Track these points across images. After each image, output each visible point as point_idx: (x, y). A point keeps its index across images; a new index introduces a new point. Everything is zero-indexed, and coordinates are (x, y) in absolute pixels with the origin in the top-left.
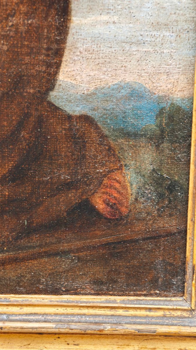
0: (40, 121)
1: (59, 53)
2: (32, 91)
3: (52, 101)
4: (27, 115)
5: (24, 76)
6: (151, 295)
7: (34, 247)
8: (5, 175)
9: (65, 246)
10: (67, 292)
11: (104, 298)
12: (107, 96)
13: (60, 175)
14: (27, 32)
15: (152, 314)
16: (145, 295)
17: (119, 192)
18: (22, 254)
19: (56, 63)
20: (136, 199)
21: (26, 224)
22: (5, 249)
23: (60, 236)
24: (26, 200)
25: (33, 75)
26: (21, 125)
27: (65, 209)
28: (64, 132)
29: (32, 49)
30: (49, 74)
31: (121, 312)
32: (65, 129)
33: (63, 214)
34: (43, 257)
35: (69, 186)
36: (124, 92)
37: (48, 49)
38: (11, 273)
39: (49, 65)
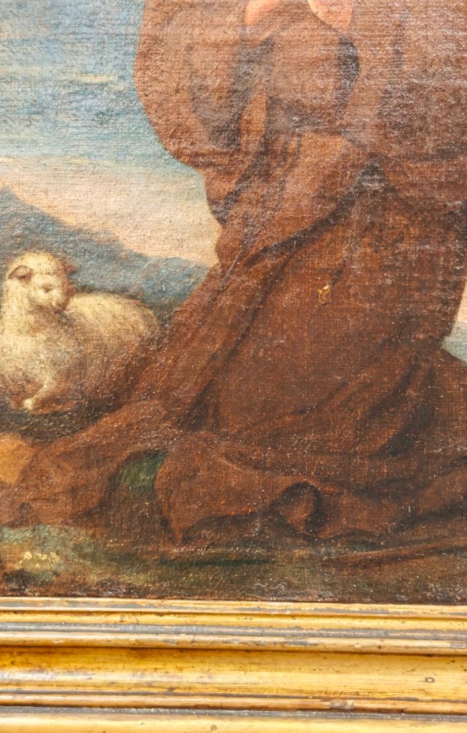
0: (431, 376)
2: (421, 336)
3: (448, 349)
4: (415, 368)
5: (412, 317)
7: (420, 542)
8: (384, 446)
9: (461, 541)
13: (456, 446)
14: (419, 261)
18: (405, 551)
19: (454, 300)
21: (410, 511)
22: (382, 543)
23: (454, 528)
24: (410, 479)
25: (424, 317)
27: (462, 491)
28: (462, 389)
29: (423, 282)
30: (445, 314)
33: (459, 497)
34: (431, 554)
37: (445, 282)
38: (390, 576)
39: (446, 303)
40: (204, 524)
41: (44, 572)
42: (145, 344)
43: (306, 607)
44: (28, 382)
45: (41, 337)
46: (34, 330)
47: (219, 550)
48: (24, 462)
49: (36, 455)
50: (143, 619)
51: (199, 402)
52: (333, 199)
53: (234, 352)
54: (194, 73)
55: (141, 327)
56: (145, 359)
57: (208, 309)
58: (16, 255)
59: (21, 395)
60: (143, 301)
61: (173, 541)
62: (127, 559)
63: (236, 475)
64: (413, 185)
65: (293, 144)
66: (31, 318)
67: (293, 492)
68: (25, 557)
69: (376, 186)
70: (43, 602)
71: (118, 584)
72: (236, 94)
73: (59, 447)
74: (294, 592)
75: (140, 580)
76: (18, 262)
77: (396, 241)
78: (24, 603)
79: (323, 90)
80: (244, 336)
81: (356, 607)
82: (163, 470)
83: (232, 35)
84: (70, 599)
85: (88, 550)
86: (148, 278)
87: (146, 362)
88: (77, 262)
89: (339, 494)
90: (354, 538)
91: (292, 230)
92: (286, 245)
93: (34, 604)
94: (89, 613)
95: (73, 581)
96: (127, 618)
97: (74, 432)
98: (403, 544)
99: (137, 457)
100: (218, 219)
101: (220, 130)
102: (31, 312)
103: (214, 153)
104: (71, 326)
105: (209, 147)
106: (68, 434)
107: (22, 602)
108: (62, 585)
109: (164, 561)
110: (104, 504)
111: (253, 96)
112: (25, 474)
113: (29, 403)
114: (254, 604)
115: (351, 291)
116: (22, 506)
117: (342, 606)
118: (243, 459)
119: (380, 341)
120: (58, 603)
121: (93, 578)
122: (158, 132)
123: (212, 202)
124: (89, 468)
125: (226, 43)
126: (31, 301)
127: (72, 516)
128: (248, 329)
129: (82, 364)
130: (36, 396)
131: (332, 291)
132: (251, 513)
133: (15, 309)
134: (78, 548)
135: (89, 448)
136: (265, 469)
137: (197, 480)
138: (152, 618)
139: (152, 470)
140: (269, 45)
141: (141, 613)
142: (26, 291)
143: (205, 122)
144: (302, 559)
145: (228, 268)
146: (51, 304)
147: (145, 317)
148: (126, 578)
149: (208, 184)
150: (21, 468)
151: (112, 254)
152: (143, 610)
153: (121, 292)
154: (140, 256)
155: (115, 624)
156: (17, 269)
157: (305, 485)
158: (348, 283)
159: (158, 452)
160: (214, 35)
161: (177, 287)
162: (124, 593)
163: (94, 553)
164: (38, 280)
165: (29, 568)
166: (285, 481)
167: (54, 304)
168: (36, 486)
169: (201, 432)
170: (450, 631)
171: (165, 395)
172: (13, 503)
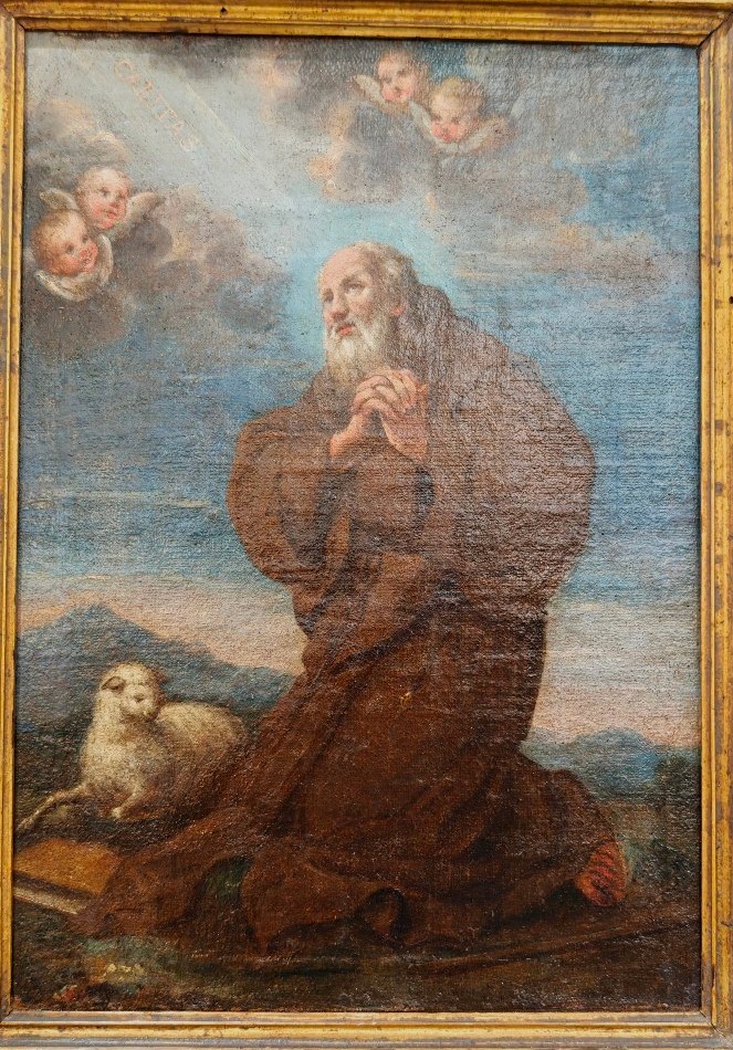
0: (509, 779)
1: (533, 693)
2: (499, 741)
4: (494, 771)
5: (489, 722)
6: (658, 1010)
7: (504, 947)
8: (466, 850)
9: (544, 945)
10: (548, 1009)
11: (596, 1015)
12: (592, 747)
13: (536, 849)
14: (495, 668)
15: (660, 1034)
16: (650, 1010)
17: (611, 871)
18: (489, 957)
19: (528, 705)
20: (634, 880)
21: (493, 915)
22: (467, 949)
23: (537, 932)
25: (501, 722)
26: (487, 783)
27: (544, 894)
29: (499, 689)
30: (521, 719)
31: (620, 1033)
32: (541, 789)
33: (541, 900)
34: (515, 960)
35: (547, 863)
36: (613, 741)
37: (520, 689)
38: (476, 983)
39: (521, 708)
40: (289, 932)
41: (127, 985)
42: (233, 750)
43: (392, 1017)
44: (117, 790)
45: (132, 745)
46: (124, 739)
47: (304, 960)
48: (111, 871)
49: (122, 864)
50: (227, 1033)
51: (285, 808)
52: (411, 612)
53: (320, 757)
54: (284, 498)
55: (230, 734)
56: (233, 765)
57: (294, 717)
58: (110, 667)
59: (110, 803)
60: (231, 708)
61: (258, 951)
62: (211, 971)
63: (321, 882)
64: (486, 598)
65: (374, 563)
66: (123, 727)
67: (378, 898)
68: (109, 969)
69: (453, 600)
70: (126, 1016)
71: (203, 996)
72: (322, 516)
73: (145, 856)
74: (379, 1002)
75: (223, 992)
76: (112, 673)
77: (471, 651)
78: (108, 1019)
79: (402, 514)
80: (329, 742)
81: (442, 1016)
82: (248, 877)
83: (317, 464)
84: (153, 1013)
85: (171, 962)
86: (237, 687)
87: (233, 768)
88: (169, 673)
89: (424, 899)
90: (441, 944)
91: (375, 640)
92: (369, 655)
93: (117, 1018)
94: (173, 1027)
95: (156, 995)
96: (211, 1032)
97: (162, 840)
98: (486, 949)
99: (223, 865)
100: (305, 631)
101: (306, 550)
102: (122, 722)
103: (302, 570)
104: (161, 734)
105: (297, 564)
106: (155, 842)
107: (104, 1016)
108: (145, 998)
109: (249, 971)
110: (189, 914)
111: (336, 518)
112: (111, 883)
113: (117, 812)
114: (340, 1015)
115: (432, 698)
116: (108, 916)
117: (429, 1016)
118: (327, 865)
119: (459, 746)
120: (140, 1017)
121: (177, 991)
122: (248, 551)
123: (299, 614)
124: (175, 877)
125: (312, 472)
126: (123, 710)
127: (156, 927)
128: (333, 734)
129: (171, 772)
130: (124, 805)
131: (413, 697)
132: (337, 920)
133: (107, 718)
134: (162, 960)
135: (175, 855)
136: (350, 875)
137: (283, 887)
138: (236, 1032)
139: (238, 877)
140: (351, 473)
141: (225, 1027)
142: (118, 701)
143: (292, 542)
144: (387, 967)
145: (314, 676)
146: (142, 714)
147: (234, 724)
148: (209, 990)
149: (296, 599)
150: (107, 877)
151: (203, 665)
152: (228, 1023)
153: (210, 700)
154: (230, 666)
155: (199, 1038)
156: (110, 680)
157: (390, 890)
158: (428, 690)
159: (244, 858)
160: (299, 464)
161: (265, 695)
162: (209, 1006)
163: (178, 965)
164: (130, 691)
165: (112, 981)
166: (370, 887)
167: (145, 713)
168: (122, 896)
169: (287, 838)
170: (536, 1039)
171: (251, 802)
172: (98, 914)
